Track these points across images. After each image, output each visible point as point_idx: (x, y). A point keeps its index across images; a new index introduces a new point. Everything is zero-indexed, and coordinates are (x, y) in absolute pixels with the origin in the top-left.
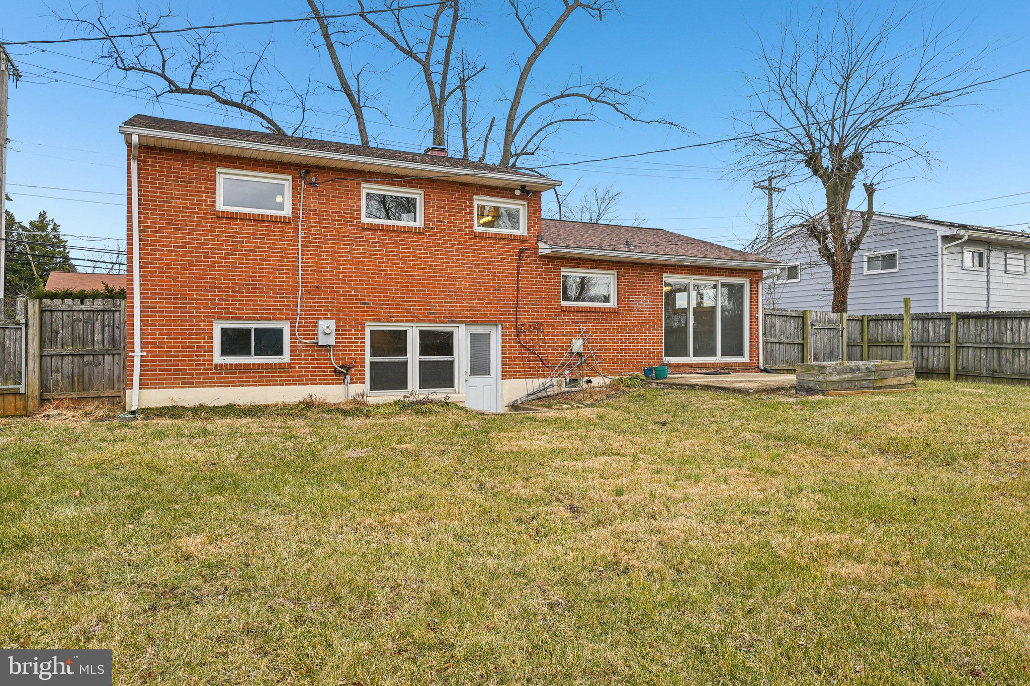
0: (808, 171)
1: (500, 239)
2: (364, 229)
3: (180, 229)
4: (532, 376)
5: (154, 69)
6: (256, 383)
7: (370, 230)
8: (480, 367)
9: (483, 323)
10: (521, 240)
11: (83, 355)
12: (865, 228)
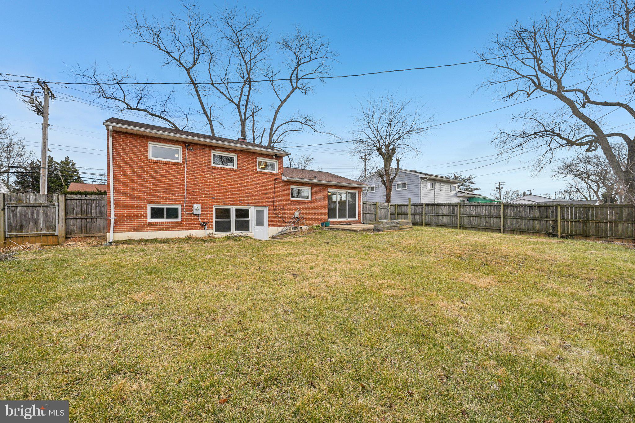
0: (378, 153)
1: (267, 174)
2: (212, 169)
3: (132, 166)
4: (279, 226)
5: (120, 99)
6: (166, 230)
7: (215, 169)
8: (259, 222)
9: (260, 206)
10: (276, 175)
11: (87, 219)
12: (396, 174)
